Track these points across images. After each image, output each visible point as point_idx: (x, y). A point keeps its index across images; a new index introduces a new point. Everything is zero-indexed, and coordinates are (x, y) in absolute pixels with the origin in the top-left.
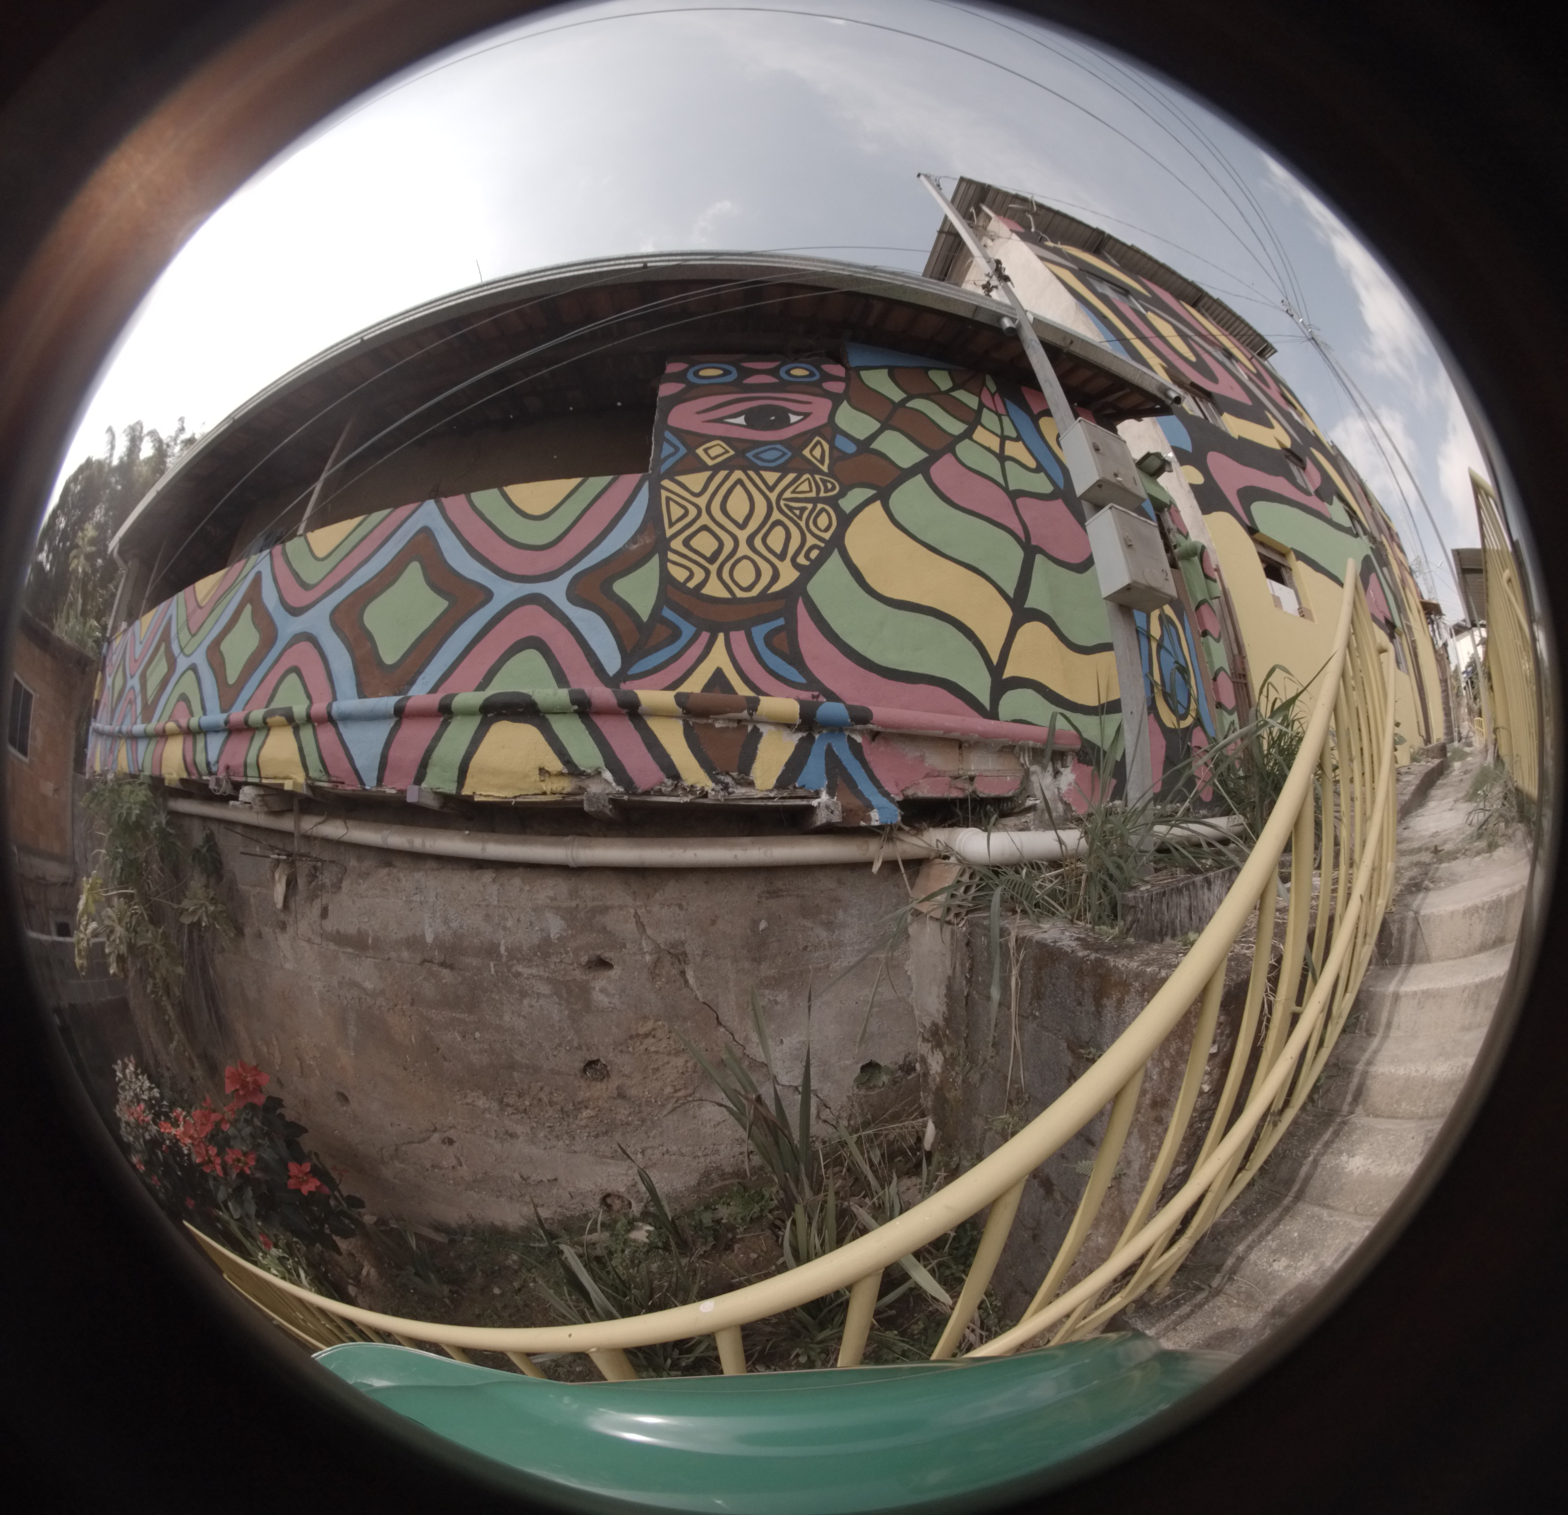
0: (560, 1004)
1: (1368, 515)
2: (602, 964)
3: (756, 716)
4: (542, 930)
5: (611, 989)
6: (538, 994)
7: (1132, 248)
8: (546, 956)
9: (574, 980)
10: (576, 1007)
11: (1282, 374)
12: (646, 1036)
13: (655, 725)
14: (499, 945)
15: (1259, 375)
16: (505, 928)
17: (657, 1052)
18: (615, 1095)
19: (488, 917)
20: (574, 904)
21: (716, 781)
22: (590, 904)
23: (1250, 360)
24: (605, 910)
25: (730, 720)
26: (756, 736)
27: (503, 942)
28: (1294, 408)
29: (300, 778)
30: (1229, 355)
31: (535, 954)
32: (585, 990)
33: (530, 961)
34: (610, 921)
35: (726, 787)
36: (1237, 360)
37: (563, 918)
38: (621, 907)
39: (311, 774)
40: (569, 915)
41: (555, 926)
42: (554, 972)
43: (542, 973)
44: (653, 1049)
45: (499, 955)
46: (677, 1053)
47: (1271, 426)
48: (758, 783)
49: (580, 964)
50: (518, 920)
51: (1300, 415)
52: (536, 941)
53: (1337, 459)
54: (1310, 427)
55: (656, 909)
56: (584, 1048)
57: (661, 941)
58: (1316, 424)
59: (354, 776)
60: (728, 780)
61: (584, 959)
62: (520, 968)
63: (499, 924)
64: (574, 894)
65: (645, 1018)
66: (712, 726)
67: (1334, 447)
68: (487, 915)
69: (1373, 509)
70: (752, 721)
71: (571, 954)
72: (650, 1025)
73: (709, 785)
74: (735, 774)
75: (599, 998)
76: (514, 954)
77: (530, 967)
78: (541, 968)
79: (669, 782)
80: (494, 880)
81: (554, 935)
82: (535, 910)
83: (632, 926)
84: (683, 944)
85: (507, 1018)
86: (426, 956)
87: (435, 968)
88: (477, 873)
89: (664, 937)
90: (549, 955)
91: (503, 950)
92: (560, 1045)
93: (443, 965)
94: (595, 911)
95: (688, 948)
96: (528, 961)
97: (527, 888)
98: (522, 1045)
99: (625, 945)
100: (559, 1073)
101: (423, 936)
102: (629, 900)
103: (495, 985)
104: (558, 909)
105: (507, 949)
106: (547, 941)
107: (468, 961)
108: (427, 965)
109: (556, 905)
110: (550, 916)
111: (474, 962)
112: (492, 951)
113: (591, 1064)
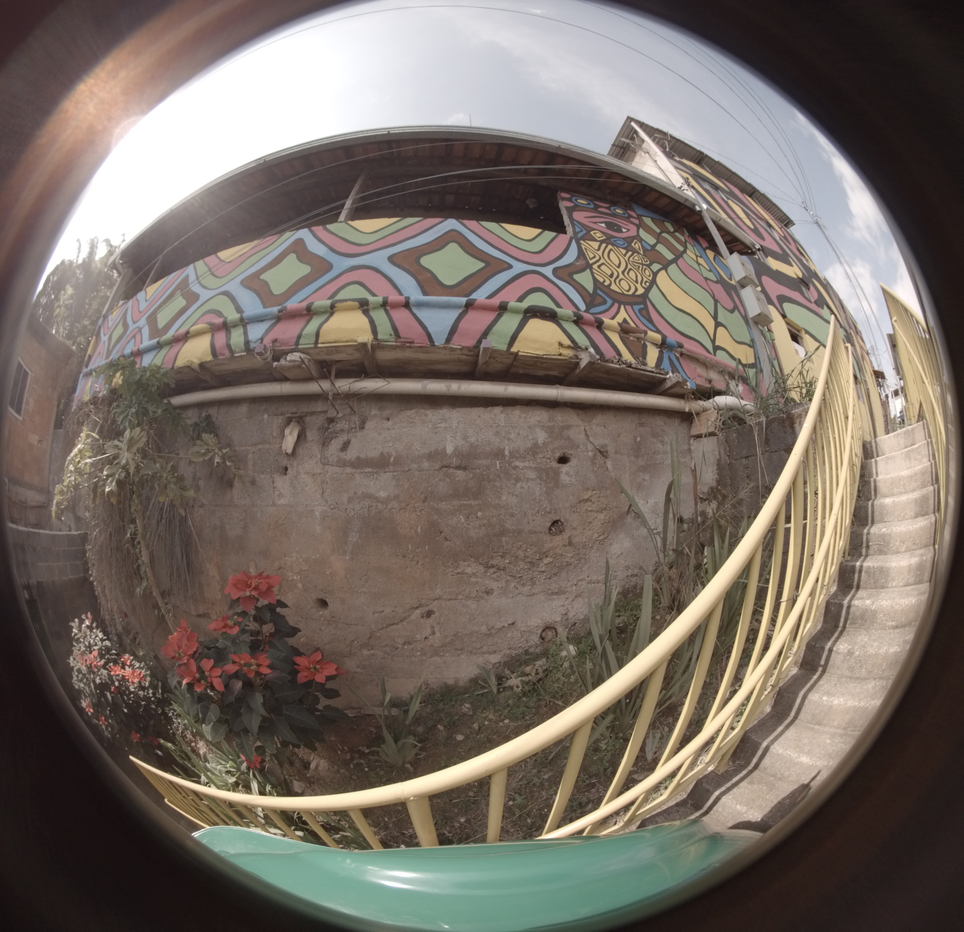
0: (540, 484)
1: (844, 318)
2: (565, 460)
4: (533, 439)
5: (572, 472)
6: (528, 479)
7: (718, 163)
8: (535, 454)
9: (552, 467)
10: (551, 485)
11: (797, 237)
12: (587, 501)
14: (504, 449)
15: (785, 237)
16: (509, 439)
17: (591, 511)
18: (567, 544)
19: (497, 433)
20: (552, 424)
22: (561, 424)
23: (780, 229)
24: (569, 427)
27: (507, 448)
28: (804, 256)
30: (770, 226)
31: (528, 454)
32: (557, 473)
33: (524, 458)
34: (571, 433)
35: (638, 363)
36: (774, 229)
37: (546, 432)
38: (577, 426)
40: (550, 430)
41: (541, 436)
42: (539, 463)
43: (531, 465)
44: (590, 509)
45: (504, 456)
46: (602, 510)
47: (792, 265)
48: (649, 364)
49: (554, 458)
50: (519, 434)
51: (807, 261)
52: (529, 446)
53: (827, 286)
54: (813, 268)
55: (594, 427)
56: (553, 512)
57: (596, 444)
58: (816, 265)
61: (558, 455)
62: (517, 463)
63: (505, 437)
64: (551, 419)
65: (588, 490)
67: (825, 279)
68: (497, 432)
69: (846, 316)
71: (550, 452)
72: (589, 494)
73: (632, 360)
75: (564, 478)
76: (514, 455)
77: (524, 462)
78: (531, 462)
80: (502, 412)
81: (540, 441)
82: (529, 428)
83: (582, 436)
84: (606, 446)
85: (504, 498)
86: (445, 463)
87: (451, 471)
88: (489, 408)
89: (599, 442)
90: (537, 453)
91: (507, 452)
92: (538, 512)
93: (458, 468)
94: (563, 428)
95: (609, 448)
96: (523, 458)
97: (524, 416)
98: (512, 515)
99: (578, 447)
100: (535, 532)
101: (445, 448)
102: (580, 422)
103: (498, 476)
104: (543, 427)
105: (510, 452)
106: (536, 445)
107: (480, 462)
108: (444, 469)
109: (540, 424)
110: (538, 430)
111: (484, 462)
112: (499, 454)
113: (555, 523)
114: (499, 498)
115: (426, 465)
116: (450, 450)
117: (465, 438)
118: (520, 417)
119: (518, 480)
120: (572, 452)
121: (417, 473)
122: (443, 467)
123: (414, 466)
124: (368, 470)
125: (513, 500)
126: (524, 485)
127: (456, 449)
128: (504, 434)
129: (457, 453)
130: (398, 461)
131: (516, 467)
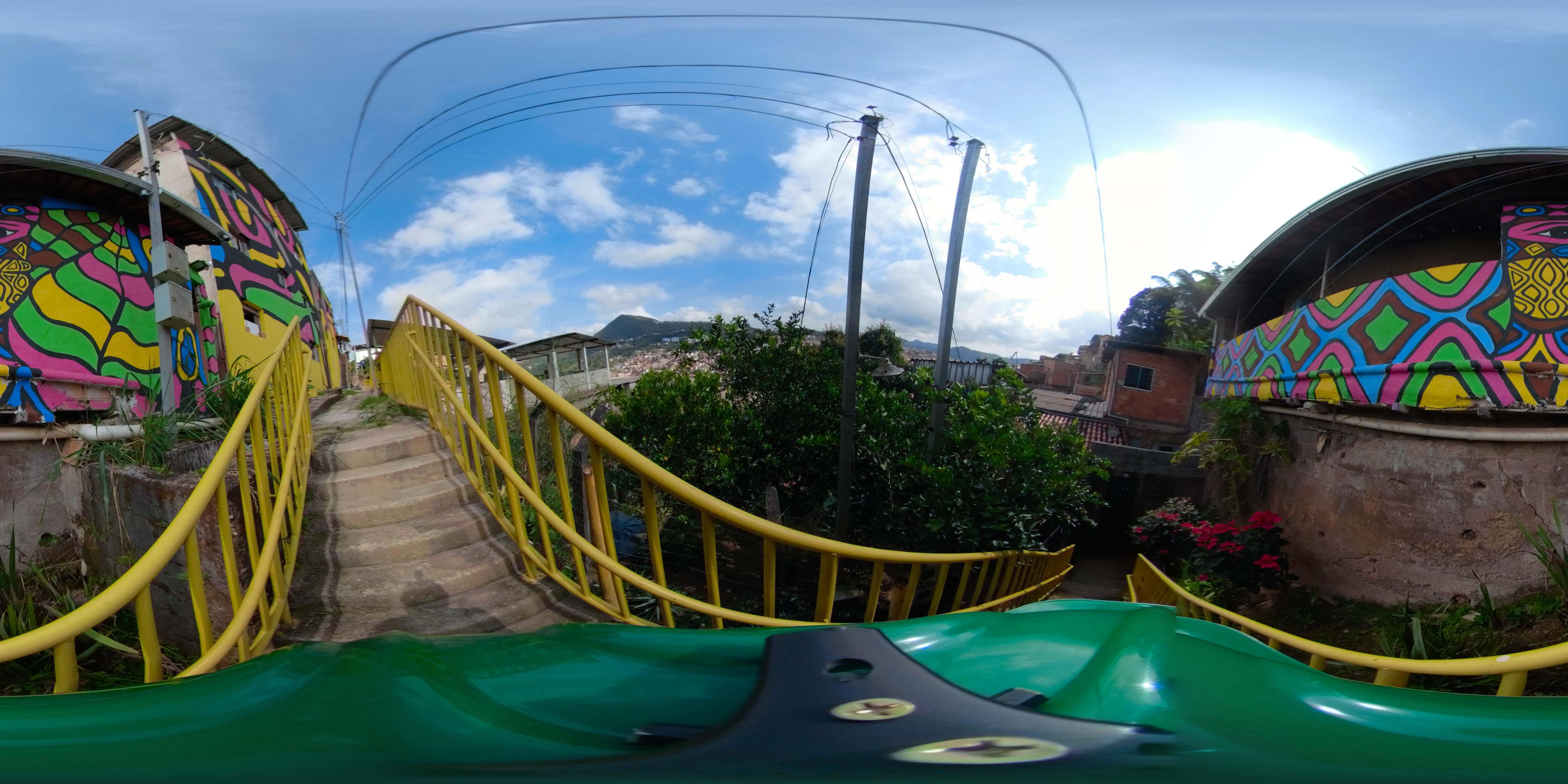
0: (1458, 504)
2: (1481, 485)
3: (1557, 373)
4: (1453, 468)
5: (1484, 497)
6: (1447, 497)
9: (1466, 492)
10: (1465, 505)
12: (1498, 519)
13: (1511, 377)
14: (1430, 474)
16: (1434, 467)
17: (1503, 528)
18: (1477, 547)
19: (1427, 462)
20: (1470, 457)
21: (1539, 402)
22: (1477, 457)
24: (1484, 460)
25: (1545, 374)
26: (1557, 382)
27: (1432, 473)
29: (1338, 399)
31: (1449, 479)
32: (1471, 497)
34: (1486, 465)
35: (1543, 405)
37: (1464, 463)
38: (1492, 459)
39: (1343, 397)
40: (1467, 462)
41: (1459, 467)
42: (1456, 488)
43: (1450, 488)
44: (1501, 526)
45: (1430, 479)
46: (1513, 528)
48: (1558, 403)
49: (1469, 484)
50: (1442, 463)
52: (1449, 473)
55: (1509, 460)
56: (1465, 524)
57: (1510, 475)
59: (1366, 398)
60: (1544, 402)
61: (1472, 482)
62: (1439, 485)
63: (1431, 465)
64: (1470, 453)
65: (1499, 511)
66: (1537, 377)
68: (1427, 460)
70: (1555, 375)
71: (1466, 480)
72: (1501, 514)
73: (1535, 404)
74: (1547, 399)
75: (1477, 501)
76: (1437, 479)
77: (1444, 485)
78: (1450, 486)
79: (1517, 402)
80: (1432, 445)
81: (1459, 470)
82: (1450, 459)
83: (1497, 468)
84: (1521, 477)
85: (1428, 507)
86: (1392, 477)
87: (1396, 483)
88: (1424, 442)
89: (1512, 473)
90: (1454, 480)
91: (1432, 477)
92: (1453, 522)
93: (1400, 481)
94: (1479, 461)
95: (1523, 479)
96: (1444, 482)
97: (1448, 449)
98: (1432, 520)
99: (1492, 477)
100: (1449, 535)
101: (1393, 468)
102: (1496, 456)
103: (1425, 492)
104: (1461, 460)
105: (1434, 476)
106: (1455, 473)
107: (1413, 480)
108: (1392, 481)
109: (1461, 457)
110: (1457, 462)
111: (1417, 481)
112: (1426, 477)
113: (1467, 532)
114: (1425, 507)
115: (1382, 476)
116: (1396, 469)
117: (1406, 462)
118: (1445, 450)
119: (1439, 497)
120: (1486, 481)
121: (1377, 480)
122: (1391, 479)
123: (1375, 476)
124: (1353, 472)
125: (1434, 511)
126: (1443, 501)
127: (1399, 470)
128: (1431, 463)
129: (1400, 472)
130: (1368, 471)
131: (1438, 488)
